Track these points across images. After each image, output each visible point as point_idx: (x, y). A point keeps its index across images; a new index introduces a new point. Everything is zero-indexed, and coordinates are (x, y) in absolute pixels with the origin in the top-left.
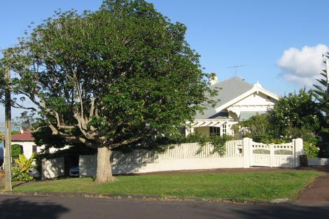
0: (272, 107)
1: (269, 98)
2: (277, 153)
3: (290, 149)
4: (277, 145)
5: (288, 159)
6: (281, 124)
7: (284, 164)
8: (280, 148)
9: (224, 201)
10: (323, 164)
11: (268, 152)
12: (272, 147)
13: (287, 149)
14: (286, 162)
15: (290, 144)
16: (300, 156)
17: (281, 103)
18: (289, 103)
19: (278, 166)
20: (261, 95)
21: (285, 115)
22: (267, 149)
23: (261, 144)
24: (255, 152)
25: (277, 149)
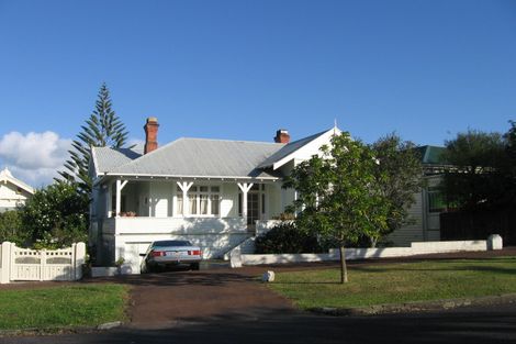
0: (23, 202)
1: (19, 190)
2: (49, 261)
3: (68, 256)
4: (50, 252)
5: (67, 269)
6: (37, 224)
7: (60, 277)
8: (54, 256)
9: (26, 333)
10: (111, 274)
11: (39, 261)
12: (44, 254)
13: (64, 256)
14: (61, 273)
15: (68, 250)
16: (83, 265)
17: (37, 198)
18: (48, 197)
19: (51, 278)
20: (10, 185)
21: (44, 213)
22: (37, 256)
23: (28, 250)
24: (18, 261)
25: (50, 256)
